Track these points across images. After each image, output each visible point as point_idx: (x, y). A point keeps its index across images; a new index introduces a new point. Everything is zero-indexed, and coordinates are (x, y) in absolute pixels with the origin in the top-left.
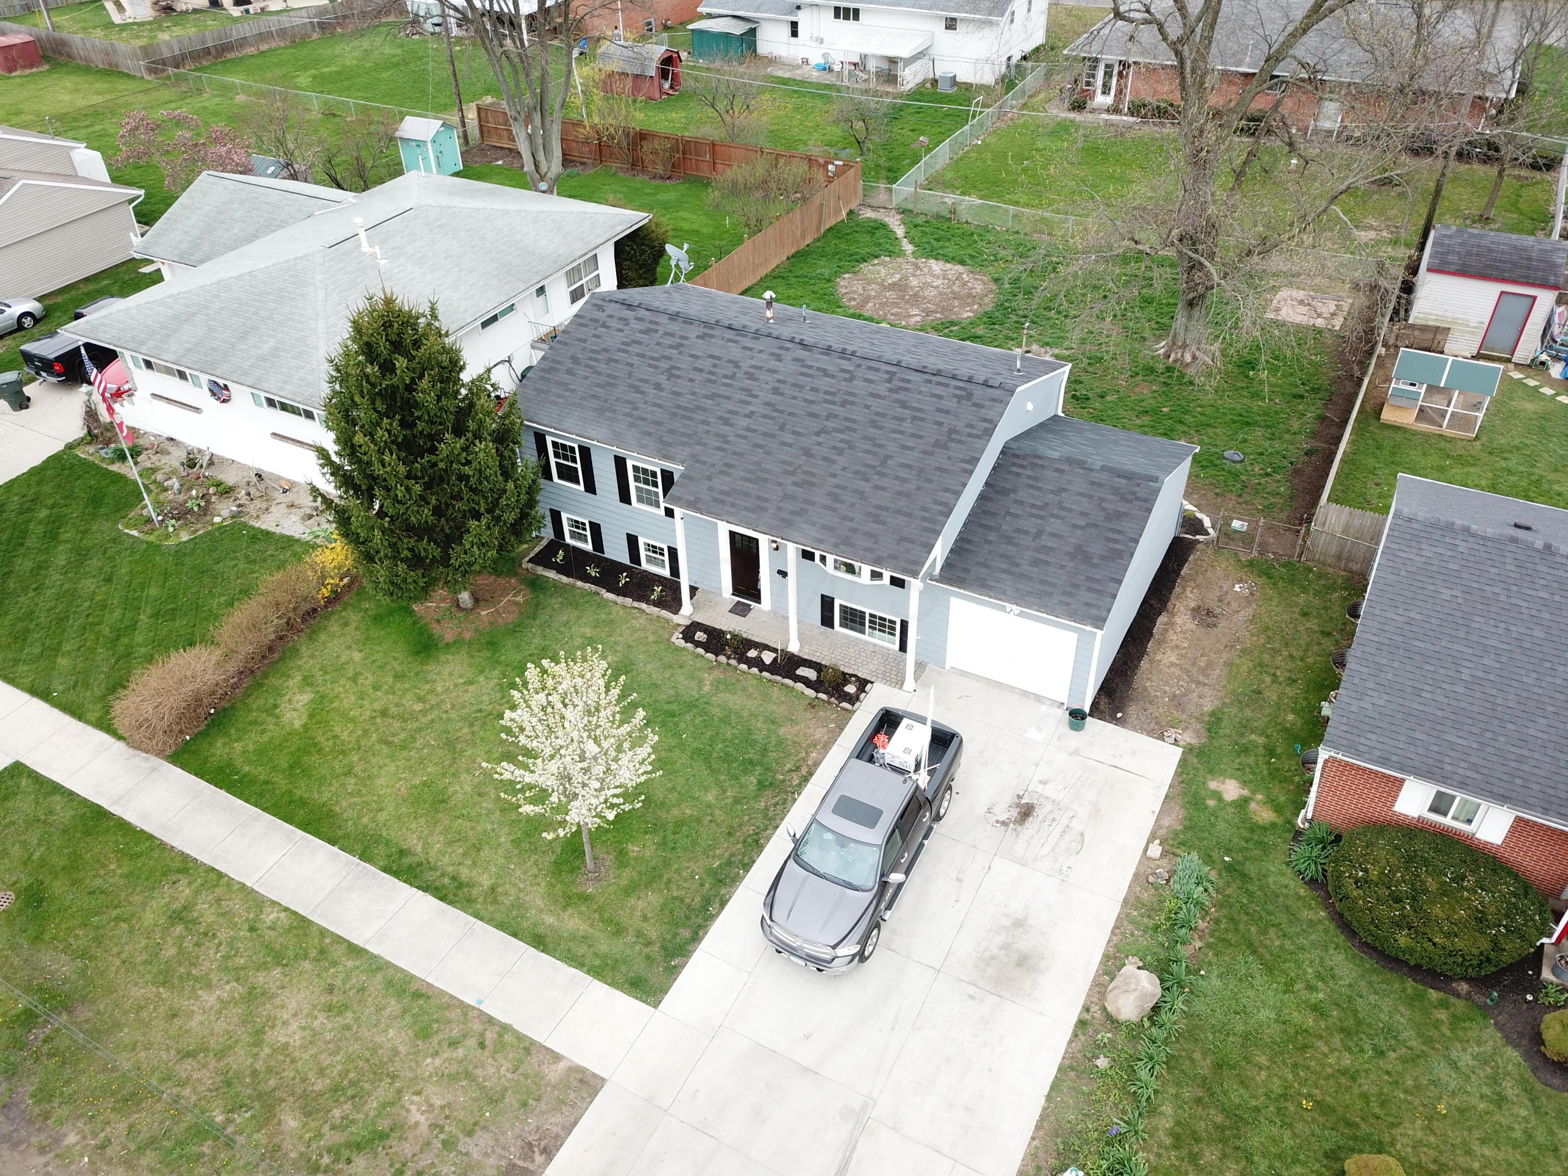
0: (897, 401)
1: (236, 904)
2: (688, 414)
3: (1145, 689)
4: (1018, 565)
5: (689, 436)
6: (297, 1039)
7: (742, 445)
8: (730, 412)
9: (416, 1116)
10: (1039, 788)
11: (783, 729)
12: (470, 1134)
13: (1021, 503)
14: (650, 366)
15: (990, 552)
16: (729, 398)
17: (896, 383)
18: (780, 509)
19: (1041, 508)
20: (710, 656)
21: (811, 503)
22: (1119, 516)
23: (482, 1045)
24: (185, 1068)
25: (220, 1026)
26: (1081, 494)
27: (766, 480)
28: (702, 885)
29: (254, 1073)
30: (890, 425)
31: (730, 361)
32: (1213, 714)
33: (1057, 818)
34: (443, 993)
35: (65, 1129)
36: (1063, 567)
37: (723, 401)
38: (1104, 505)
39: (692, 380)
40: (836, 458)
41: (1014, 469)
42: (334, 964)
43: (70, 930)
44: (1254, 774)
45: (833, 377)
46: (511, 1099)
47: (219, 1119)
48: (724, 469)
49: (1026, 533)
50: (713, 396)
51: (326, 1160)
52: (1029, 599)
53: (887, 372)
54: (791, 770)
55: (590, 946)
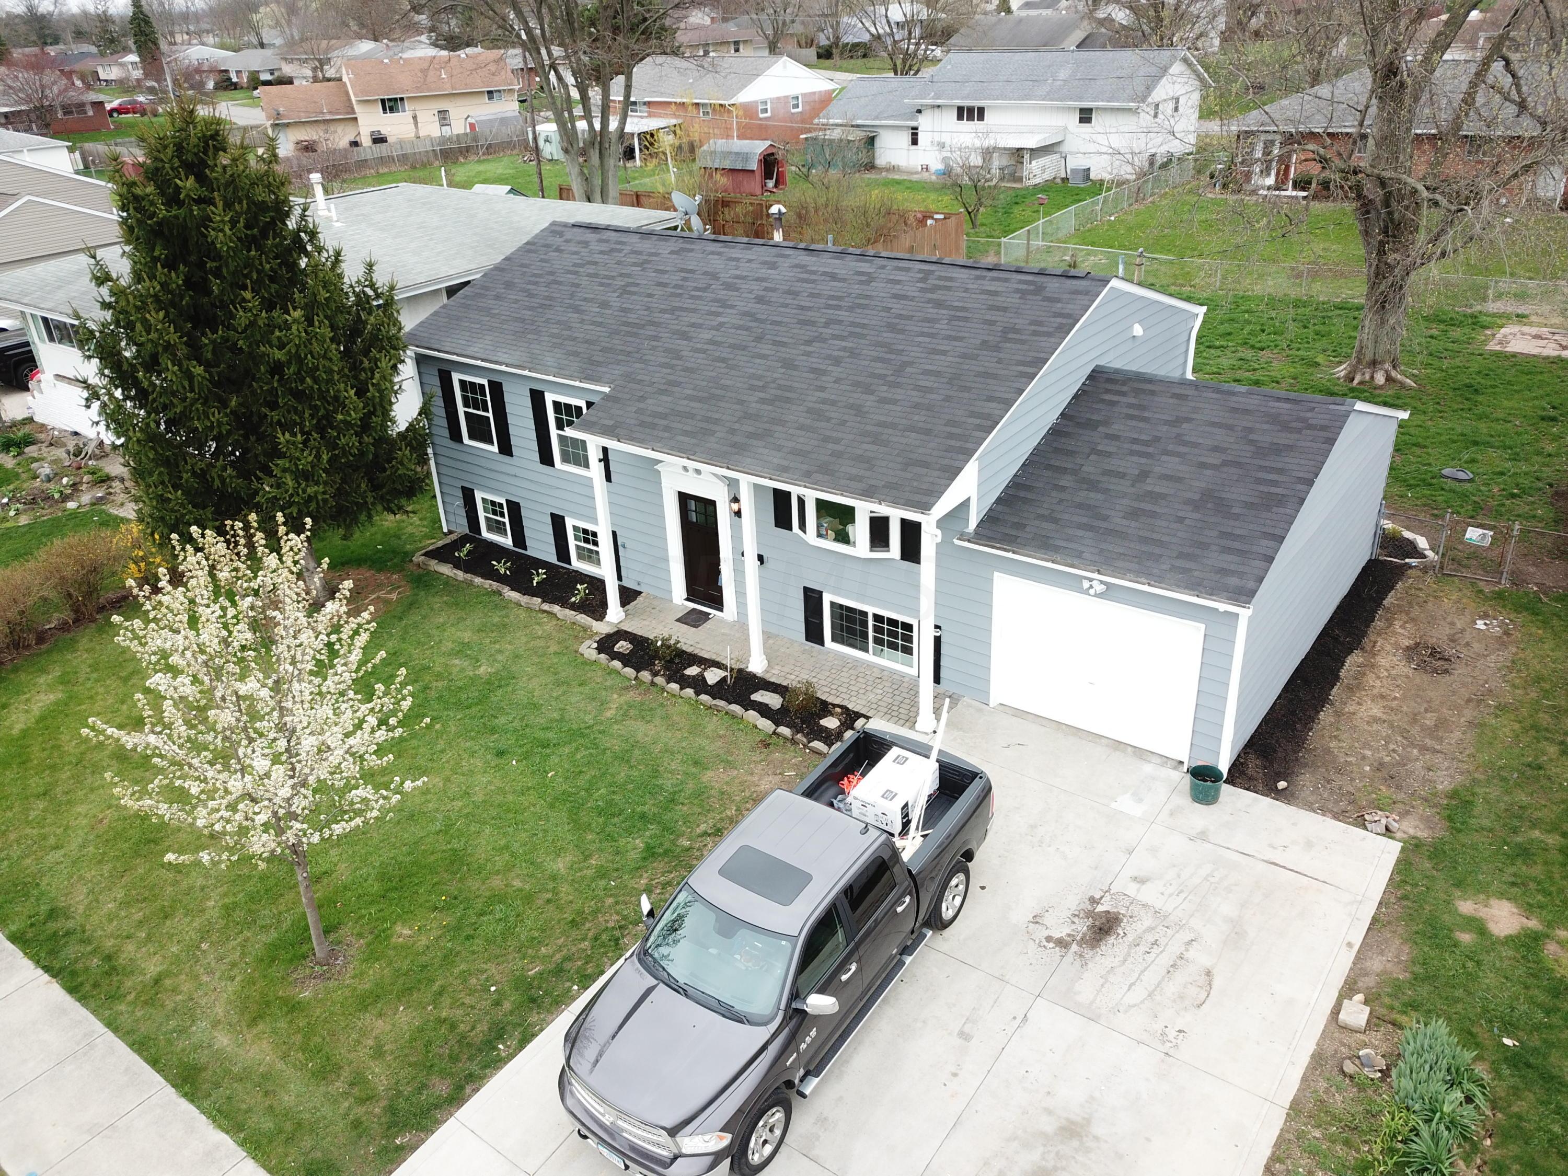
0: (929, 301)
2: (635, 330)
3: (1328, 751)
4: (1105, 518)
5: (629, 354)
7: (699, 361)
8: (693, 325)
10: (1132, 889)
11: (710, 773)
13: (1115, 437)
15: (1061, 501)
16: (694, 311)
17: (932, 281)
19: (1147, 443)
20: (629, 672)
21: (781, 423)
22: (1277, 450)
26: (1214, 424)
27: (722, 399)
28: (497, 1003)
30: (917, 328)
32: (1453, 794)
33: (1162, 941)
36: (1181, 520)
37: (685, 314)
38: (1251, 437)
40: (829, 368)
41: (1107, 397)
44: (1546, 893)
48: (665, 387)
49: (1122, 476)
50: (673, 310)
52: (1120, 564)
54: (705, 834)
55: (267, 1093)
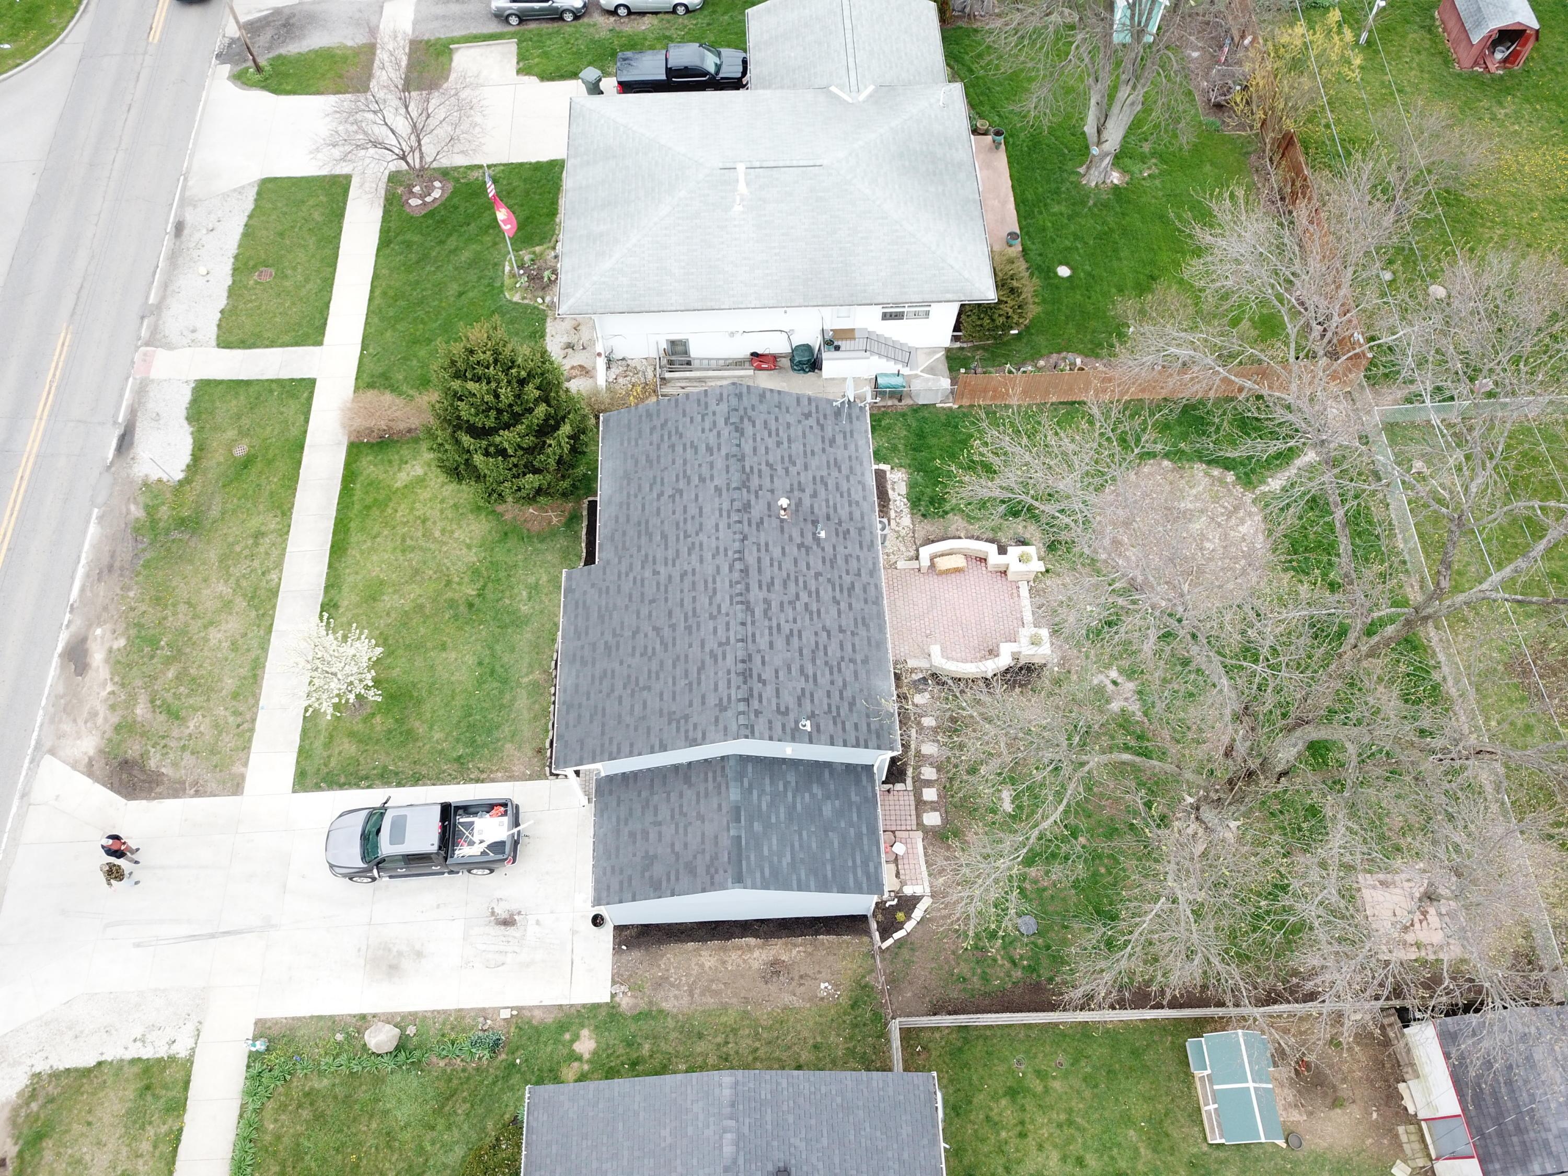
0: (703, 662)
1: (275, 553)
2: (643, 532)
3: (662, 956)
5: (624, 548)
6: (213, 642)
7: (627, 586)
9: (191, 725)
10: (532, 922)
11: (510, 745)
12: (193, 753)
13: (681, 795)
14: (677, 476)
15: (631, 800)
18: (582, 647)
19: (681, 813)
21: (594, 664)
22: (692, 871)
23: (238, 726)
24: (182, 608)
25: (208, 604)
26: (703, 834)
27: (603, 622)
28: (374, 769)
29: (190, 639)
30: (679, 672)
31: (701, 524)
32: (661, 1011)
33: (510, 943)
34: (260, 687)
35: (135, 587)
36: (634, 855)
37: (663, 546)
38: (699, 856)
39: (674, 513)
40: (638, 654)
41: (710, 775)
42: (259, 626)
43: (235, 496)
44: (608, 1056)
45: (710, 604)
46: (215, 759)
47: (162, 643)
48: (604, 589)
49: (656, 815)
50: (664, 536)
51: (158, 703)
52: (601, 847)
53: (728, 638)
54: (479, 769)
55: (314, 739)
